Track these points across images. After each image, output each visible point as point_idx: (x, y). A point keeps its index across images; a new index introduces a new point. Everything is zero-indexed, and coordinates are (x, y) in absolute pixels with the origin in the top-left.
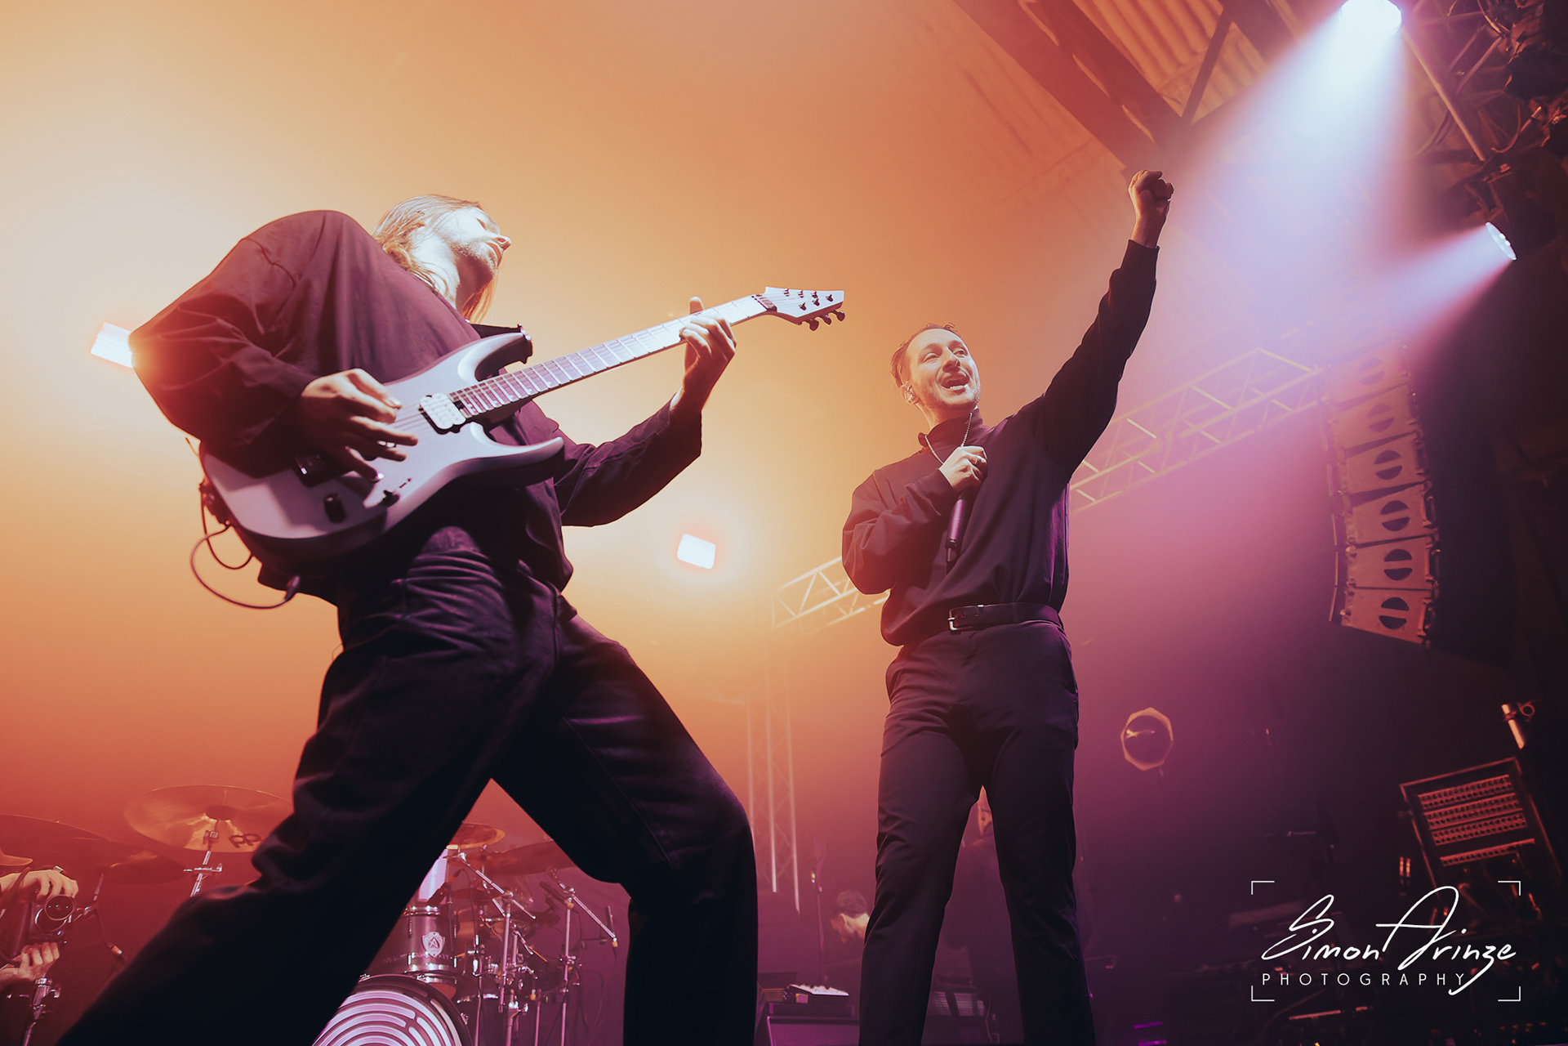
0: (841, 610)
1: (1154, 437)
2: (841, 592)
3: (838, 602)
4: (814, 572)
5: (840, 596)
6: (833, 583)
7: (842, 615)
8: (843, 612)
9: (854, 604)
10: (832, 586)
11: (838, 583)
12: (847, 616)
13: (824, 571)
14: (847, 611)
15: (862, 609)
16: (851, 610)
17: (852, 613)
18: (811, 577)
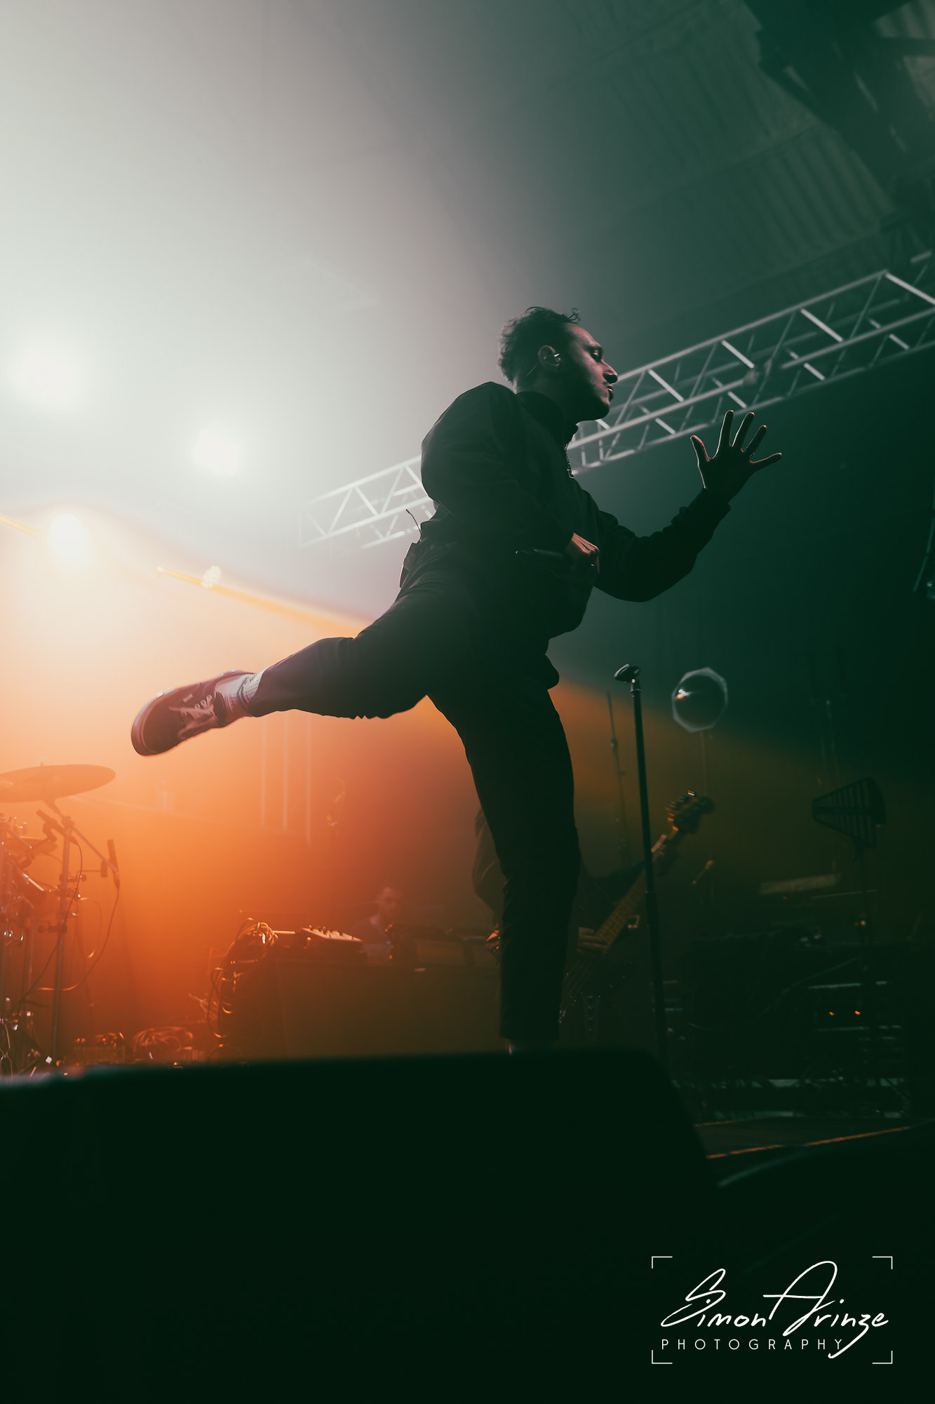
0: (377, 532)
1: (751, 365)
2: (379, 511)
3: (377, 523)
4: (350, 486)
5: (377, 517)
6: (370, 501)
7: (378, 538)
8: (380, 535)
9: (392, 527)
10: (369, 505)
11: (376, 502)
12: (382, 540)
13: (361, 487)
14: (384, 534)
15: (401, 534)
16: (389, 533)
17: (390, 537)
18: (345, 493)
